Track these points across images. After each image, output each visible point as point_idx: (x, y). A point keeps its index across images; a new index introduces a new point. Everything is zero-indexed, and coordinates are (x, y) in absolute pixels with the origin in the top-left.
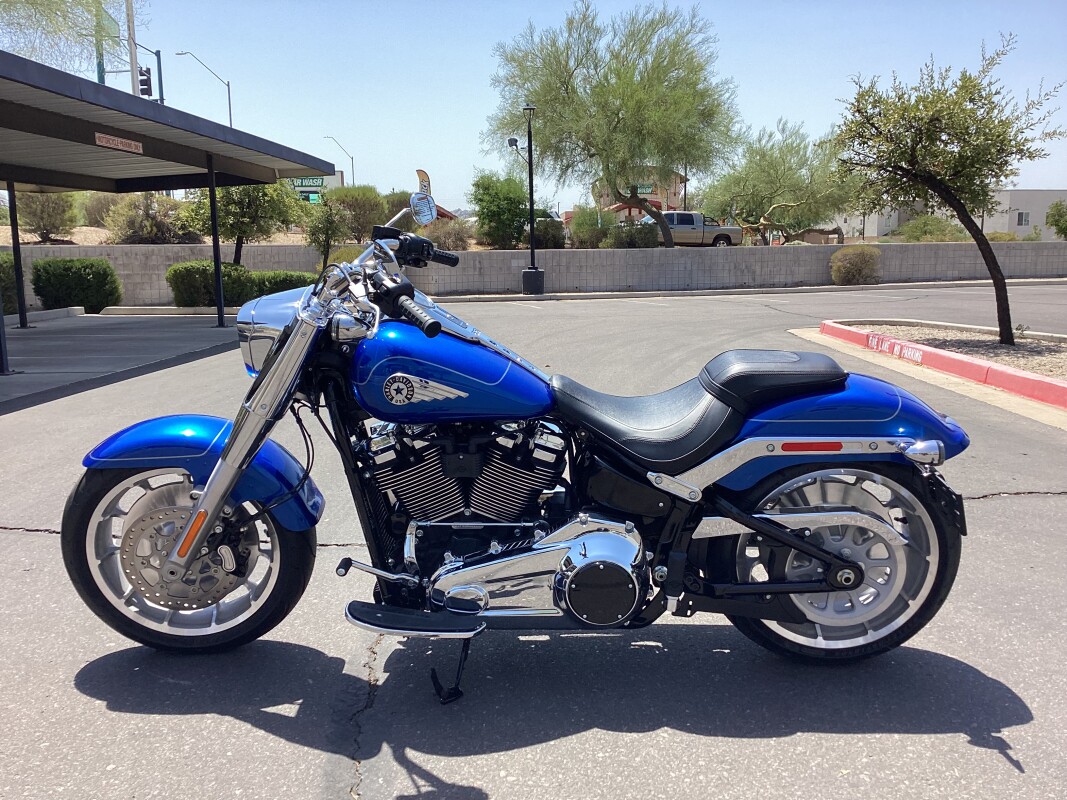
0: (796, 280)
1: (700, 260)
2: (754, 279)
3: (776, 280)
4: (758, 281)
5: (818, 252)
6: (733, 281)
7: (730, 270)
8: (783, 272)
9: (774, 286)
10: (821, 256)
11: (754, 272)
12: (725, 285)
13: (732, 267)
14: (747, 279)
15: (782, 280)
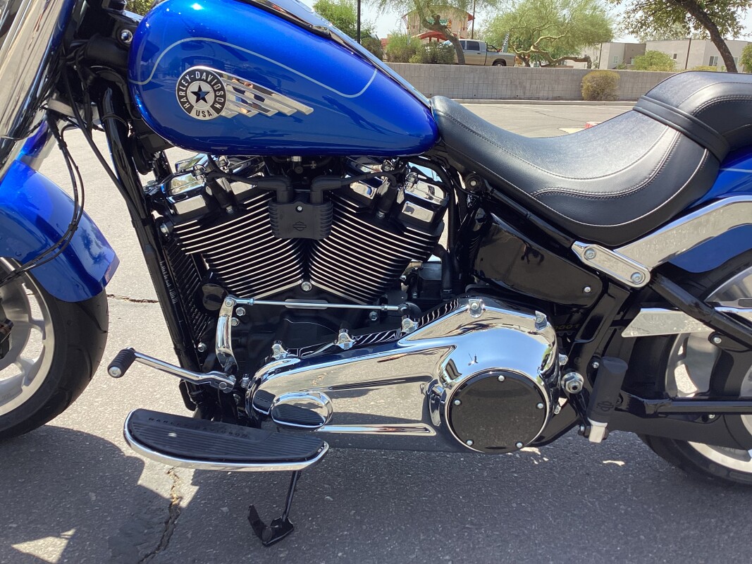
0: (555, 95)
1: (485, 76)
2: (524, 93)
3: (541, 95)
4: (528, 95)
5: (573, 74)
6: (509, 93)
7: (507, 85)
8: (547, 89)
9: (538, 99)
10: (575, 77)
11: (525, 88)
12: (503, 97)
13: (509, 83)
14: (520, 93)
15: (546, 95)
